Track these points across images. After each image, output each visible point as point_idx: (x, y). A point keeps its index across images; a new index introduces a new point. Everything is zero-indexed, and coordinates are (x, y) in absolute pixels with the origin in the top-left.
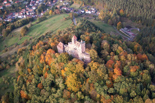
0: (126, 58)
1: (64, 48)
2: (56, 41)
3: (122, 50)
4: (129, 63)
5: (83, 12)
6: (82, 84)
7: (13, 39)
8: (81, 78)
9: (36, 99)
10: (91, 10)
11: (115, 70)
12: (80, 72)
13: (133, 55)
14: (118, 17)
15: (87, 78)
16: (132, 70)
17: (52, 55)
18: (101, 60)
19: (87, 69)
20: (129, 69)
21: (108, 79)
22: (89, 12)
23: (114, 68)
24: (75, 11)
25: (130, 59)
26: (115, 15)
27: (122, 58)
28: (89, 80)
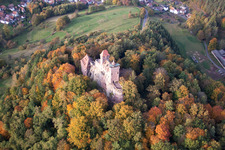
0: (188, 109)
1: (89, 67)
2: (83, 52)
3: (186, 92)
4: (188, 121)
5: (166, 9)
6: (92, 138)
7: (43, 32)
8: (93, 128)
9: (15, 143)
10: (180, 9)
11: (158, 127)
12: (96, 116)
13: (201, 106)
14: (216, 28)
15: (104, 130)
16: (189, 136)
17: (64, 74)
18: (140, 102)
19: (108, 114)
20: (184, 131)
21: (140, 141)
22: (176, 12)
23: (157, 123)
24: (154, 6)
25: (194, 113)
26: (212, 24)
27: (180, 108)
28: (106, 135)
